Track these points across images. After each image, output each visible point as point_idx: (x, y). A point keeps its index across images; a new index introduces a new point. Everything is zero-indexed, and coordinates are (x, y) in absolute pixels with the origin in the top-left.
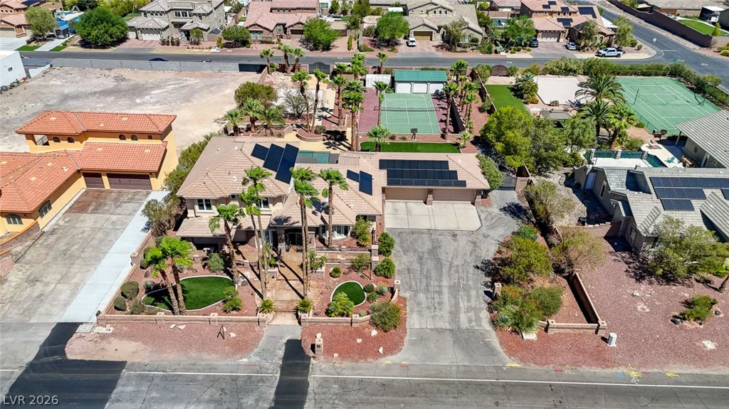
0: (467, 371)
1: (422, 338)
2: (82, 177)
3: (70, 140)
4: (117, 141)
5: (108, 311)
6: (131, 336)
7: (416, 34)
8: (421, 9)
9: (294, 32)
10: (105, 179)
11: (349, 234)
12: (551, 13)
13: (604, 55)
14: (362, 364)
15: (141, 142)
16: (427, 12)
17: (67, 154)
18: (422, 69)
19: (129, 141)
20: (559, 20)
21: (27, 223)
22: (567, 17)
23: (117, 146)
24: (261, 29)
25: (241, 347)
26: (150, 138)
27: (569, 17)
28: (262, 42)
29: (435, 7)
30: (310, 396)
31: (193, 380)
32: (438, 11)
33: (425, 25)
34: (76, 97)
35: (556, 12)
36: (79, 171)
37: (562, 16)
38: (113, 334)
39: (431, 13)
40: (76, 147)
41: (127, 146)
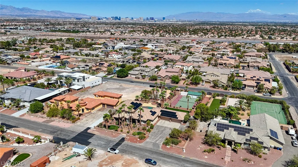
0: (151, 149)
1: (147, 143)
2: (102, 105)
3: (102, 97)
4: (110, 98)
5: (96, 127)
6: (98, 131)
7: (206, 82)
8: (209, 75)
9: (170, 78)
10: (106, 105)
11: (146, 123)
12: (253, 80)
13: (265, 95)
14: (133, 143)
15: (114, 99)
16: (211, 76)
17: (101, 100)
18: (198, 92)
19: (112, 99)
20: (256, 82)
21: (89, 111)
22: (259, 81)
23: (110, 99)
24: (161, 77)
25: (114, 137)
26: (116, 98)
27: (260, 82)
28: (160, 80)
29: (214, 75)
30: (121, 145)
31: (104, 139)
32: (215, 76)
33: (208, 80)
34: (109, 89)
35: (255, 80)
36: (101, 103)
37: (257, 81)
38: (95, 130)
39: (212, 76)
40: (103, 98)
41: (112, 100)
